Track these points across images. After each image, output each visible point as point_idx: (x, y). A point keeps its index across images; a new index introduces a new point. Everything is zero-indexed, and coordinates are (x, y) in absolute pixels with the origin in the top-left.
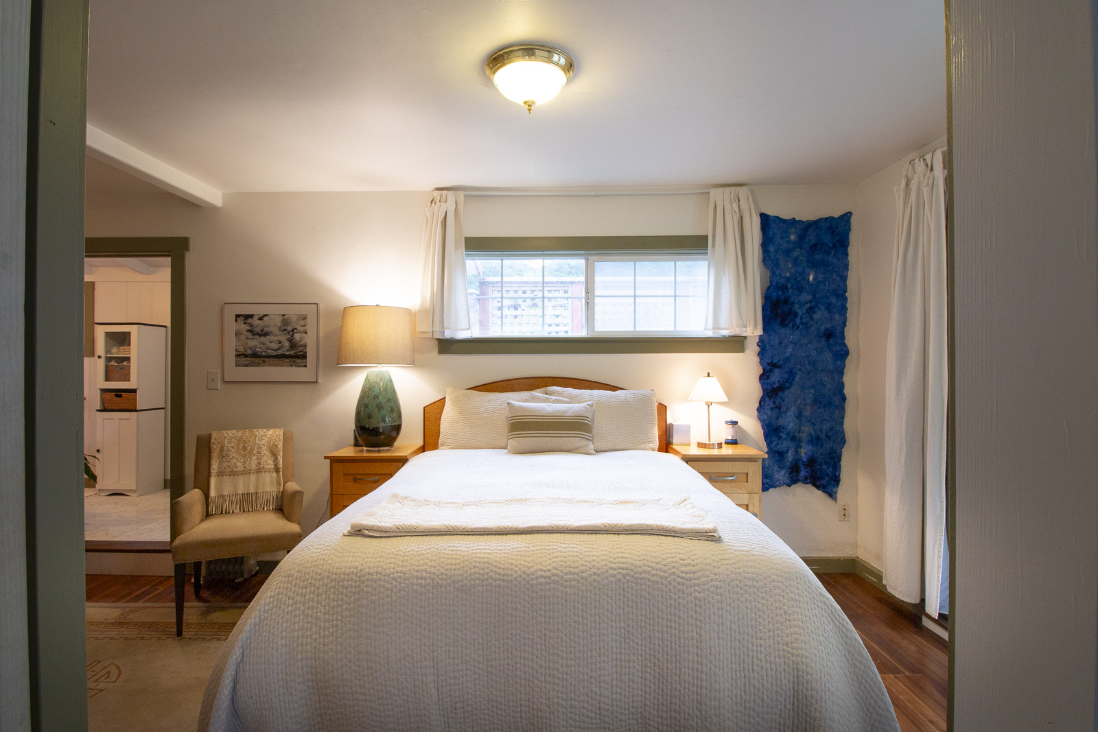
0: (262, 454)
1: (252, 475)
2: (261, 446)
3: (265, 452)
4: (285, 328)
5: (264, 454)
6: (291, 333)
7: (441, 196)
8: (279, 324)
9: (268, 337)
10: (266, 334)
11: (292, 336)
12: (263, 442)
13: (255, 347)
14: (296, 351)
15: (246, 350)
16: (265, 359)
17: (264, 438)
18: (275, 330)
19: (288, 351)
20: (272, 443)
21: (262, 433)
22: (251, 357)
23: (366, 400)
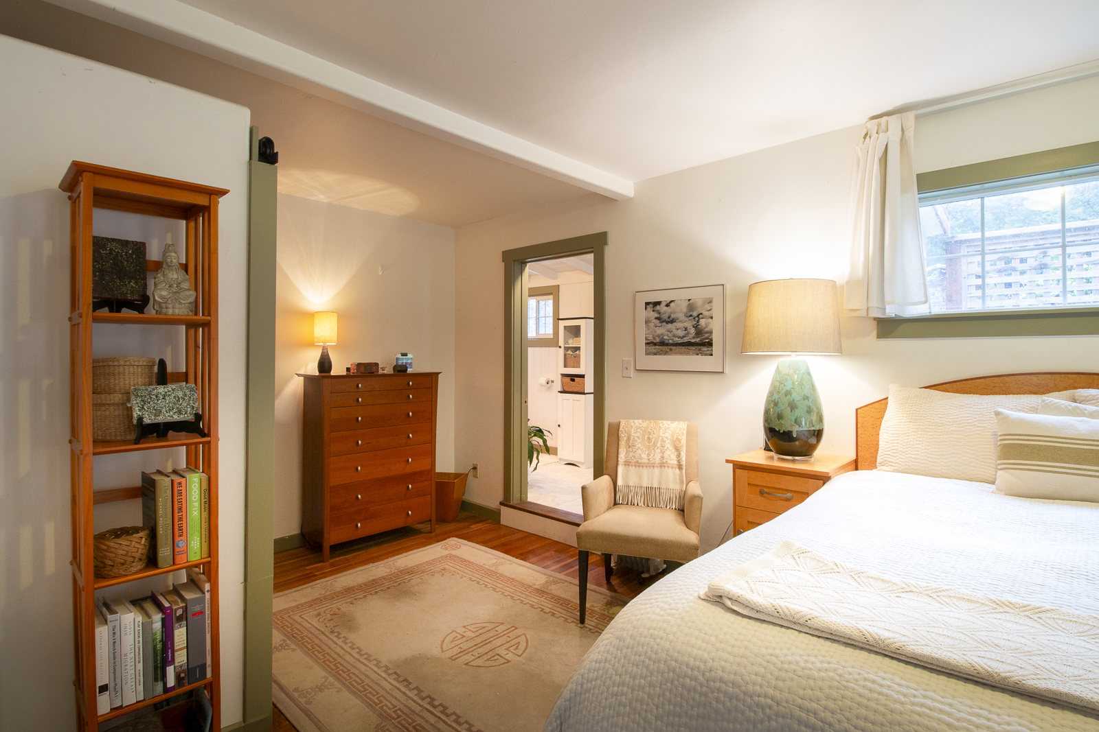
0: (666, 448)
1: (656, 468)
2: (665, 439)
3: (669, 446)
4: (691, 313)
5: (668, 448)
6: (697, 319)
7: (879, 125)
8: (685, 309)
9: (675, 324)
10: (672, 321)
11: (698, 322)
12: (667, 435)
13: (663, 334)
14: (701, 338)
15: (654, 338)
16: (671, 347)
17: (667, 431)
18: (681, 316)
19: (694, 338)
20: (675, 437)
21: (666, 425)
22: (659, 345)
23: (776, 396)
